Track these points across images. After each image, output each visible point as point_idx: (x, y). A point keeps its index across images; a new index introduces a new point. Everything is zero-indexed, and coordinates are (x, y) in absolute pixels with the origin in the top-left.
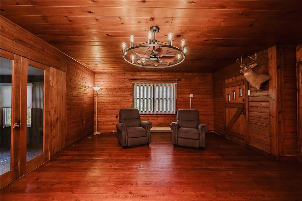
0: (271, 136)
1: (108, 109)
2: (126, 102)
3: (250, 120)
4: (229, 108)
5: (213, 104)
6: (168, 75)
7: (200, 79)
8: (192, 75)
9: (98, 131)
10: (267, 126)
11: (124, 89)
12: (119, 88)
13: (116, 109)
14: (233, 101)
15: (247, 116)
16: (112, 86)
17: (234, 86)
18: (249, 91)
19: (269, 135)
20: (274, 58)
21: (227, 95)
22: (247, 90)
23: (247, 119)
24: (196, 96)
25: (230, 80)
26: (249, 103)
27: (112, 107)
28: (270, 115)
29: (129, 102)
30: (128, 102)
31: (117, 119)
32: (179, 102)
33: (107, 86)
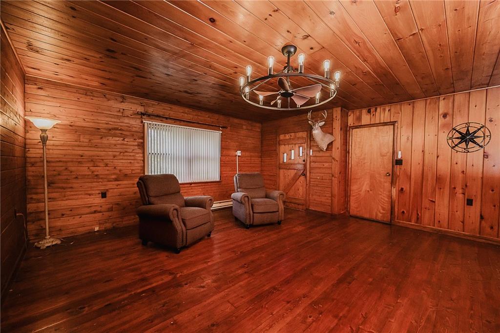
0: (332, 196)
1: (77, 178)
2: (129, 161)
3: (311, 182)
4: (284, 170)
5: (260, 165)
6: (209, 117)
7: (247, 129)
8: (239, 122)
9: (52, 236)
10: (329, 187)
11: (124, 133)
12: (110, 130)
13: (101, 176)
14: (289, 161)
15: (308, 178)
16: (88, 122)
17: (292, 144)
18: (311, 150)
19: (330, 195)
20: (339, 120)
21: (281, 154)
22: (308, 149)
23: (308, 181)
24: (244, 153)
25: (287, 137)
26: (310, 164)
27: (90, 173)
28: (333, 176)
29: (135, 161)
30: (132, 161)
31: (104, 199)
32: (224, 162)
33: (72, 119)
